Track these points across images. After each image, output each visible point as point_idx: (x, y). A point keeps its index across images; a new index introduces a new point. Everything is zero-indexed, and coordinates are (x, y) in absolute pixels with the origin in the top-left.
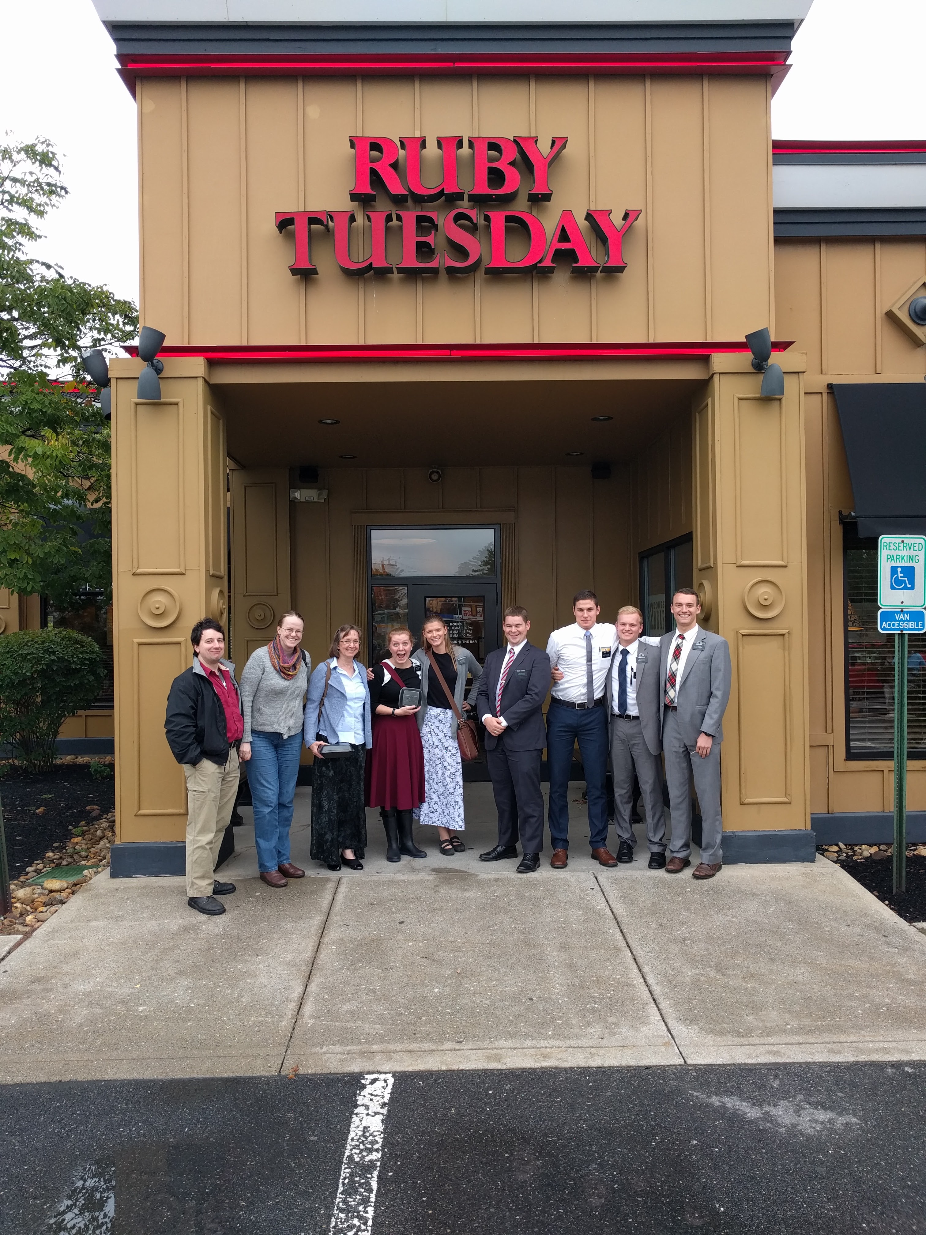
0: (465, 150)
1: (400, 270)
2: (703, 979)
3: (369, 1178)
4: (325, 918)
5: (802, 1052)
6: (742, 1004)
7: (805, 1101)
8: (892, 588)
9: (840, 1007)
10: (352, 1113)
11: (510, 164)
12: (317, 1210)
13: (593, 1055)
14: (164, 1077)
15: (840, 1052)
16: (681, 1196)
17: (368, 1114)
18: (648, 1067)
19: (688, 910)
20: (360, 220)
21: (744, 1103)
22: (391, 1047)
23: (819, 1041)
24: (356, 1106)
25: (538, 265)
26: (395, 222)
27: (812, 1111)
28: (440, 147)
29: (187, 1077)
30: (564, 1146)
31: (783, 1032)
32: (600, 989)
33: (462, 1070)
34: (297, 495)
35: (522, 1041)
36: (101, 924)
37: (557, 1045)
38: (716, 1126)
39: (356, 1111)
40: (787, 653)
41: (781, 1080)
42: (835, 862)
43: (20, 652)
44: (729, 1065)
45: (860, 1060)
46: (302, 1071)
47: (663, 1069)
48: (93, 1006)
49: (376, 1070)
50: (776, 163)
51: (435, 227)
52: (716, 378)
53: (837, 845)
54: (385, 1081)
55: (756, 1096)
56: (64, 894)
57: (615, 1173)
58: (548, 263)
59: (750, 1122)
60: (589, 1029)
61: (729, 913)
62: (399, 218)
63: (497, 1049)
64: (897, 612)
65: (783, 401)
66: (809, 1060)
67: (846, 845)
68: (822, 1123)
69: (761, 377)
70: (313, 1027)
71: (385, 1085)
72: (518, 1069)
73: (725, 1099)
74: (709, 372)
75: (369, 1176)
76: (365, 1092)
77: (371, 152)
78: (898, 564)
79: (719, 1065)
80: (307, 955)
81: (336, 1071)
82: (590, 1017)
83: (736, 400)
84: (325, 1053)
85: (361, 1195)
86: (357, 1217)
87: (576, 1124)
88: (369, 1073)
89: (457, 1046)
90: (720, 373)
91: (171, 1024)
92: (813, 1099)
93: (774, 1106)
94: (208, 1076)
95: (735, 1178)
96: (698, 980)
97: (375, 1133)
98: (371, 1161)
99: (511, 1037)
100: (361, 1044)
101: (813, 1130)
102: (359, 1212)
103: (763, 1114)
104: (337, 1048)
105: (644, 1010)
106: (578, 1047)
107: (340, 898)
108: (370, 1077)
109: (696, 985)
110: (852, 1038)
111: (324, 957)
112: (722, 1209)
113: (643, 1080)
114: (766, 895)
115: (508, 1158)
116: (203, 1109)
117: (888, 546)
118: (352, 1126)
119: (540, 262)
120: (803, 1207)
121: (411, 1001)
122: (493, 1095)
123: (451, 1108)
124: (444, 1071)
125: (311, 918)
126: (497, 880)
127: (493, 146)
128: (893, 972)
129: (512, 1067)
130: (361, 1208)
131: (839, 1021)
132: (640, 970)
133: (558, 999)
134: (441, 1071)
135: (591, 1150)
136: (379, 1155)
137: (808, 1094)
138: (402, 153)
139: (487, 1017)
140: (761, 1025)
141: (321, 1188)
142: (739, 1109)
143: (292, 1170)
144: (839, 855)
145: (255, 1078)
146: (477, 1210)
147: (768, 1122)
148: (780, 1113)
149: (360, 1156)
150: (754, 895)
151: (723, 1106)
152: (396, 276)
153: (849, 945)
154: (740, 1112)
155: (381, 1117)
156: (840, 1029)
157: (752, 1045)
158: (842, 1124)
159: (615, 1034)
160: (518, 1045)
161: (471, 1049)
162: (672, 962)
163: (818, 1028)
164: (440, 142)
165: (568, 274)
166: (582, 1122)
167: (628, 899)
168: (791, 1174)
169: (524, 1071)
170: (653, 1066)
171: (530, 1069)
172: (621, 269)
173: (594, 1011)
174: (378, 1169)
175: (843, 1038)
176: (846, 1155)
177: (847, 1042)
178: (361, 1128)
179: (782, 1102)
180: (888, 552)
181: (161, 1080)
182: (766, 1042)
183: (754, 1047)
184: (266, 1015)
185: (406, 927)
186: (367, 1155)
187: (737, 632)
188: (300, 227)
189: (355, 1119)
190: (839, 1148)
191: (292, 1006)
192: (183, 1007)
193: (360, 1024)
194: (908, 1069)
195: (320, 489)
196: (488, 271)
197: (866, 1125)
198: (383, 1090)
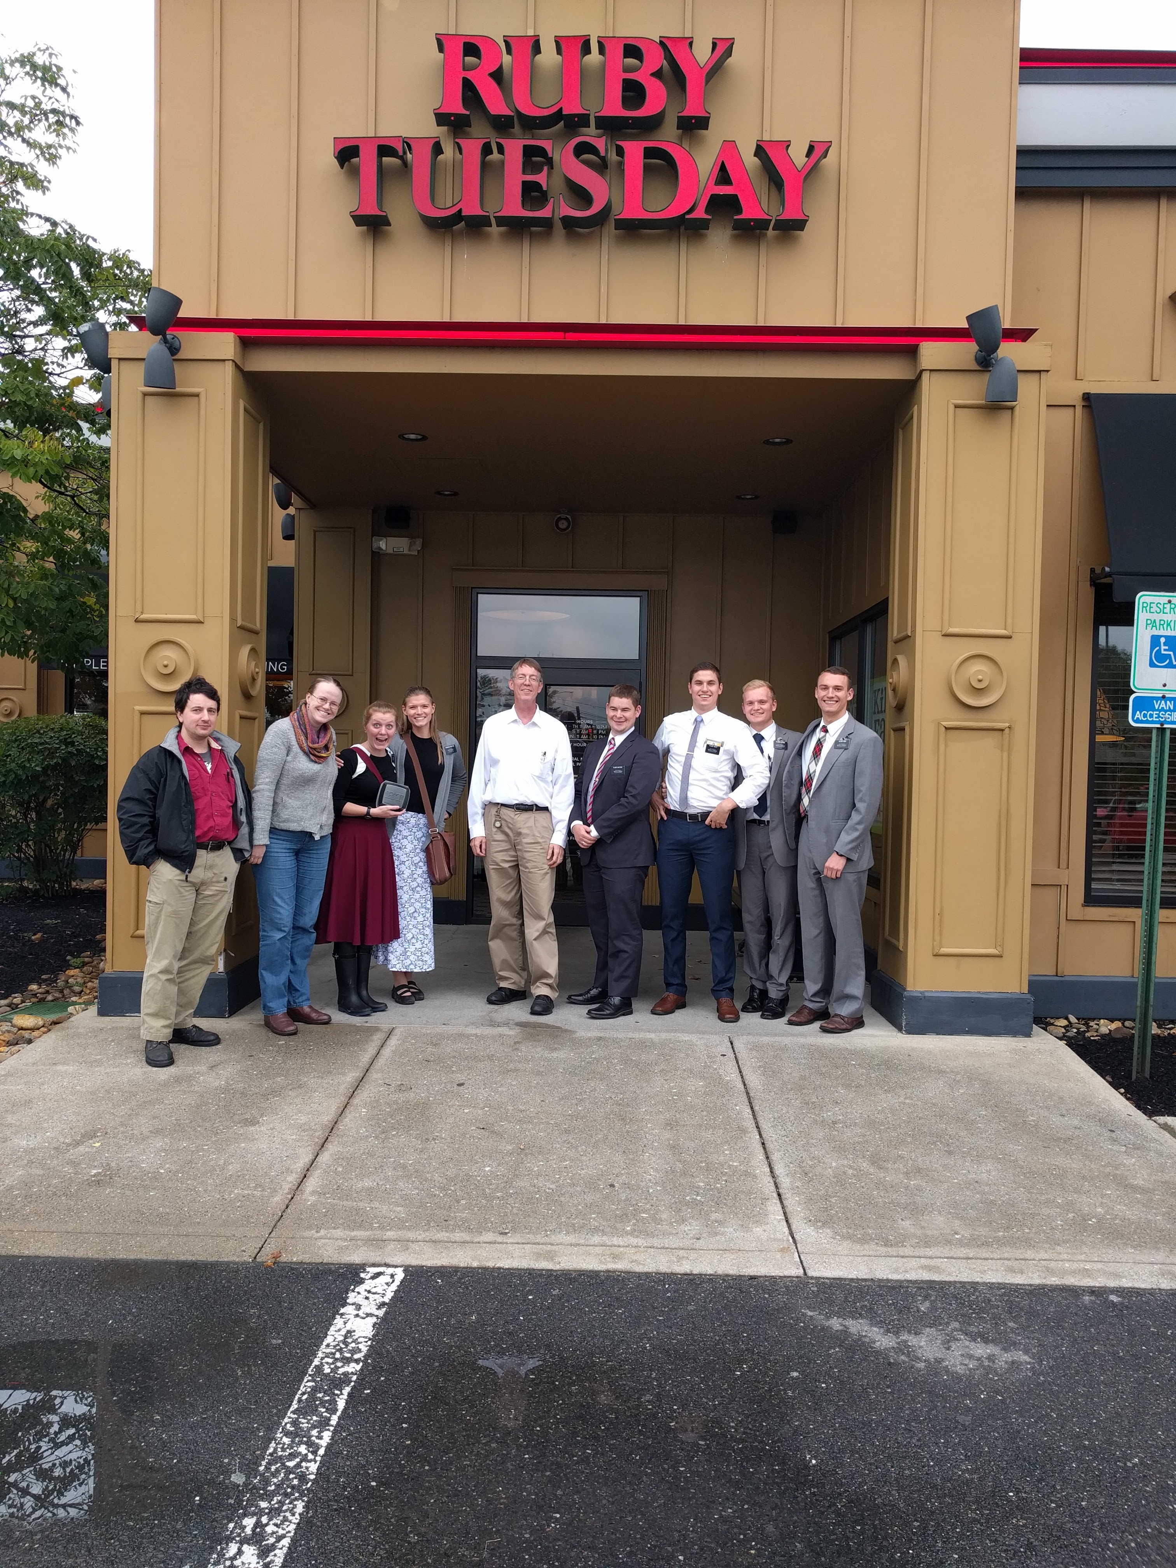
0: (594, 57)
1: (502, 221)
2: (850, 1172)
3: (337, 1395)
4: (362, 1075)
5: (970, 1269)
6: (898, 1204)
7: (961, 1330)
8: (1152, 665)
9: (1033, 1215)
10: (337, 1312)
11: (653, 75)
12: (254, 1432)
13: (680, 1259)
14: (102, 1256)
15: (1022, 1272)
16: (761, 1442)
17: (357, 1316)
18: (752, 1278)
19: (848, 1086)
20: (449, 151)
21: (875, 1329)
22: (411, 1235)
23: (995, 1256)
24: (344, 1304)
25: (687, 217)
26: (495, 156)
27: (967, 1343)
28: (559, 52)
29: (132, 1257)
30: (613, 1369)
31: (949, 1242)
32: (707, 1178)
33: (499, 1268)
34: (383, 544)
35: (589, 1236)
36: (70, 1069)
37: (635, 1244)
38: (830, 1356)
39: (342, 1311)
40: (1005, 754)
41: (932, 1302)
42: (1060, 1039)
43: (29, 741)
44: (866, 1280)
45: (1049, 1283)
46: (284, 1258)
47: (773, 1280)
48: (33, 1166)
49: (383, 1262)
50: (1024, 80)
51: (550, 162)
52: (925, 377)
53: (1067, 1018)
54: (392, 1276)
55: (893, 1321)
56: (36, 1033)
57: (675, 1407)
58: (700, 213)
59: (878, 1353)
60: (682, 1227)
61: (903, 1093)
62: (501, 150)
63: (552, 1245)
64: (1157, 699)
65: (1017, 410)
66: (978, 1280)
67: (1078, 1019)
68: (979, 1359)
69: (987, 376)
70: (313, 1205)
71: (391, 1281)
72: (575, 1271)
73: (850, 1322)
74: (916, 371)
75: (337, 1392)
76: (361, 1288)
77: (466, 58)
78: (1161, 632)
79: (852, 1280)
80: (327, 1119)
81: (330, 1260)
82: (687, 1212)
83: (952, 407)
84: (321, 1238)
85: (321, 1416)
86: (306, 1443)
87: (637, 1343)
88: (374, 1265)
89: (500, 1239)
90: (931, 370)
91: (128, 1193)
92: (972, 1329)
93: (916, 1334)
94: (159, 1258)
95: (841, 1423)
96: (845, 1173)
97: (360, 1340)
98: (346, 1374)
99: (575, 1230)
100: (372, 1228)
101: (963, 1367)
102: (310, 1437)
103: (898, 1343)
104: (339, 1233)
105: (763, 1207)
106: (663, 1248)
107: (387, 1052)
108: (373, 1270)
109: (840, 1179)
110: (1043, 1255)
111: (349, 1121)
112: (814, 1462)
113: (742, 1292)
114: (958, 1073)
115: (533, 1380)
116: (141, 1297)
117: (1148, 607)
118: (332, 1328)
119: (690, 211)
120: (929, 1466)
121: (451, 1180)
122: (533, 1302)
123: (471, 1314)
124: (475, 1268)
125: (344, 1074)
126: (600, 1039)
127: (632, 50)
128: (1115, 1176)
129: (567, 1268)
130: (314, 1432)
131: (1028, 1233)
132: (767, 1158)
133: (648, 1187)
134: (471, 1268)
135: (650, 1377)
136: (358, 1367)
137: (966, 1320)
138: (507, 59)
139: (548, 1204)
140: (919, 1233)
141: (268, 1404)
142: (865, 1336)
143: (237, 1379)
144: (1067, 1031)
145: (222, 1263)
146: (473, 1444)
147: (903, 1354)
148: (922, 1344)
149: (332, 1366)
150: (941, 1072)
151: (845, 1331)
152: (495, 230)
153: (1059, 1139)
154: (867, 1340)
155: (374, 1320)
156: (1029, 1243)
157: (903, 1257)
158: (1006, 1362)
159: (716, 1234)
160: (582, 1242)
161: (518, 1243)
162: (812, 1149)
163: (997, 1240)
164: (559, 42)
165: (729, 232)
166: (644, 1341)
167: (769, 1070)
168: (921, 1423)
169: (582, 1273)
170: (761, 1277)
171: (591, 1271)
172: (800, 225)
173: (694, 1204)
174: (353, 1384)
175: (1029, 1254)
176: (1003, 1401)
177: (1034, 1260)
178: (343, 1332)
179: (928, 1329)
180: (1148, 616)
181: (97, 1260)
182: (922, 1254)
183: (905, 1260)
184: (255, 1188)
185: (465, 1091)
186: (342, 1367)
187: (939, 724)
188: (367, 160)
189: (338, 1321)
190: (994, 1392)
191: (292, 1179)
192: (149, 1173)
193: (376, 1204)
194: (1113, 1298)
195: (412, 537)
196: (621, 224)
197: (1041, 1365)
198: (386, 1287)
